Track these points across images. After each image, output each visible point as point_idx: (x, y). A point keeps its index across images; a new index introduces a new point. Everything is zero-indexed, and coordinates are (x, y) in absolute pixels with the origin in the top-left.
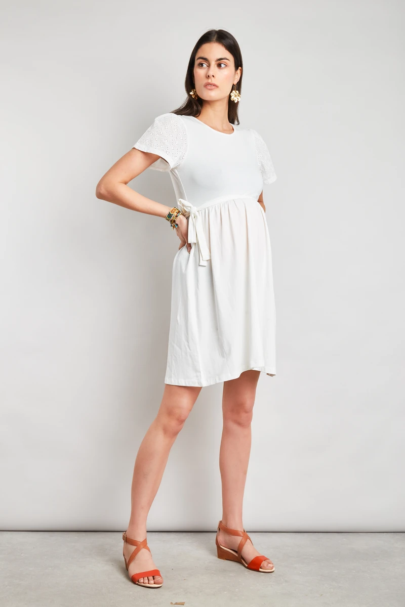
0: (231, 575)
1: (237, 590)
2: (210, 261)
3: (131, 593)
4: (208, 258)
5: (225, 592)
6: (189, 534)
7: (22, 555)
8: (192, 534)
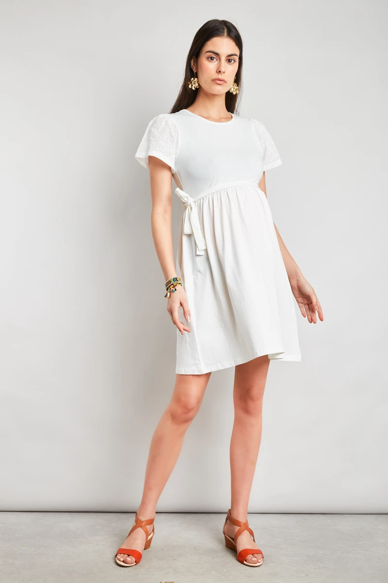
0: (218, 555)
1: (225, 570)
2: (206, 250)
3: (122, 572)
4: (205, 248)
5: (213, 572)
6: (179, 515)
7: (16, 535)
8: (182, 515)
